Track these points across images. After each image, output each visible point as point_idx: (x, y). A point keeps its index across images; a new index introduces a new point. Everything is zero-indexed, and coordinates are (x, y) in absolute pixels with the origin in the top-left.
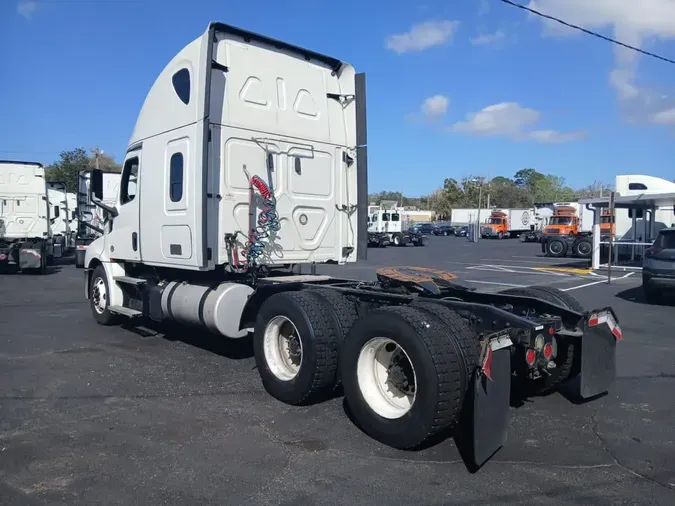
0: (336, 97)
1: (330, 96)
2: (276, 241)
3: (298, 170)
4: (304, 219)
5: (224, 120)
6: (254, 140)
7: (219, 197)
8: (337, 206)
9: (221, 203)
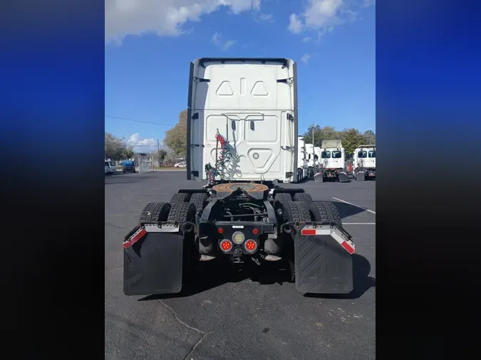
0: (284, 81)
1: (279, 81)
2: (237, 168)
3: (253, 128)
4: (256, 156)
5: (206, 107)
6: (223, 115)
7: (203, 146)
8: (282, 147)
9: (204, 149)
